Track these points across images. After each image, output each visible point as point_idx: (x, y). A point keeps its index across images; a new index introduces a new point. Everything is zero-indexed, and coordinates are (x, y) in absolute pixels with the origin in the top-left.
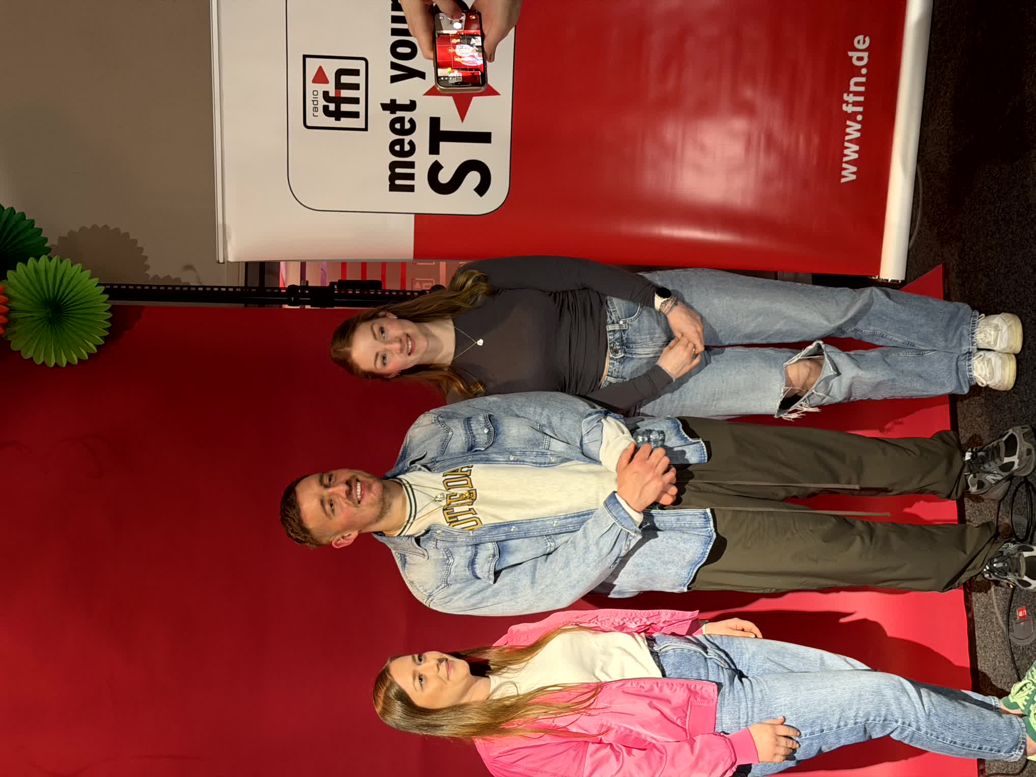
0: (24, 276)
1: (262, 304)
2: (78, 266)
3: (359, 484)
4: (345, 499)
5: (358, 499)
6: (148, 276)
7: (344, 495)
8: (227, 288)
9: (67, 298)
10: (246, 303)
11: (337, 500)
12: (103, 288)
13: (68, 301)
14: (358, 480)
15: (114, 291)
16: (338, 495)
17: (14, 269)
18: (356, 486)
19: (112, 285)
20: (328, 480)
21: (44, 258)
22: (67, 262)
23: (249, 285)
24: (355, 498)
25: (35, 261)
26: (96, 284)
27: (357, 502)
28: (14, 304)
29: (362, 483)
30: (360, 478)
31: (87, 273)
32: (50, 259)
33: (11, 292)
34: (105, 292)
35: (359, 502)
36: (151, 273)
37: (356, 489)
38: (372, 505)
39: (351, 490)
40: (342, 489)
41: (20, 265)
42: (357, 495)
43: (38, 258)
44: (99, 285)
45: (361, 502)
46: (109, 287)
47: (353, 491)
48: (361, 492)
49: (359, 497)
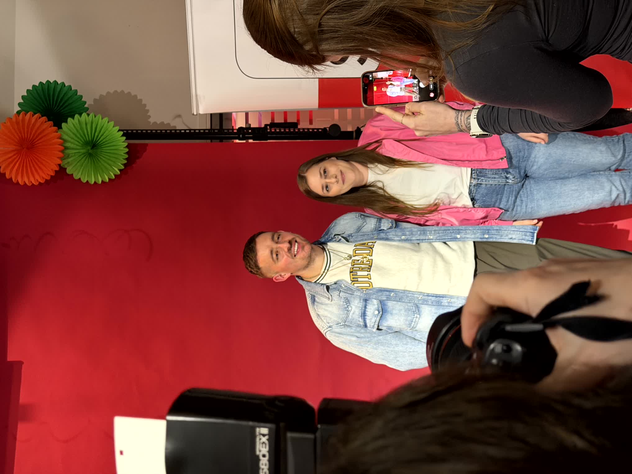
0: (72, 126)
1: (221, 139)
2: (106, 119)
3: (296, 244)
4: (286, 252)
5: (294, 254)
6: (150, 122)
7: (286, 250)
8: (199, 130)
9: (101, 139)
10: (211, 139)
11: (281, 252)
12: (121, 133)
13: (100, 142)
14: (296, 241)
15: (129, 134)
16: (283, 250)
17: (66, 122)
18: (295, 245)
19: (127, 130)
20: (277, 239)
21: (84, 115)
22: (99, 117)
23: (213, 128)
24: (293, 252)
25: (79, 116)
26: (118, 130)
27: (293, 256)
28: (68, 145)
29: (298, 243)
30: (298, 240)
31: (112, 123)
32: (88, 115)
33: (65, 137)
34: (123, 135)
35: (295, 256)
36: (152, 120)
37: (295, 247)
38: (303, 259)
39: (291, 247)
40: (286, 246)
41: (70, 120)
42: (294, 252)
43: (80, 114)
44: (119, 130)
45: (296, 256)
46: (125, 132)
47: (292, 249)
48: (297, 250)
49: (296, 253)
